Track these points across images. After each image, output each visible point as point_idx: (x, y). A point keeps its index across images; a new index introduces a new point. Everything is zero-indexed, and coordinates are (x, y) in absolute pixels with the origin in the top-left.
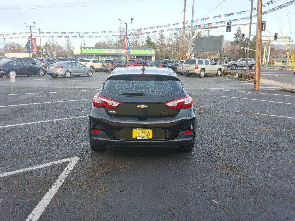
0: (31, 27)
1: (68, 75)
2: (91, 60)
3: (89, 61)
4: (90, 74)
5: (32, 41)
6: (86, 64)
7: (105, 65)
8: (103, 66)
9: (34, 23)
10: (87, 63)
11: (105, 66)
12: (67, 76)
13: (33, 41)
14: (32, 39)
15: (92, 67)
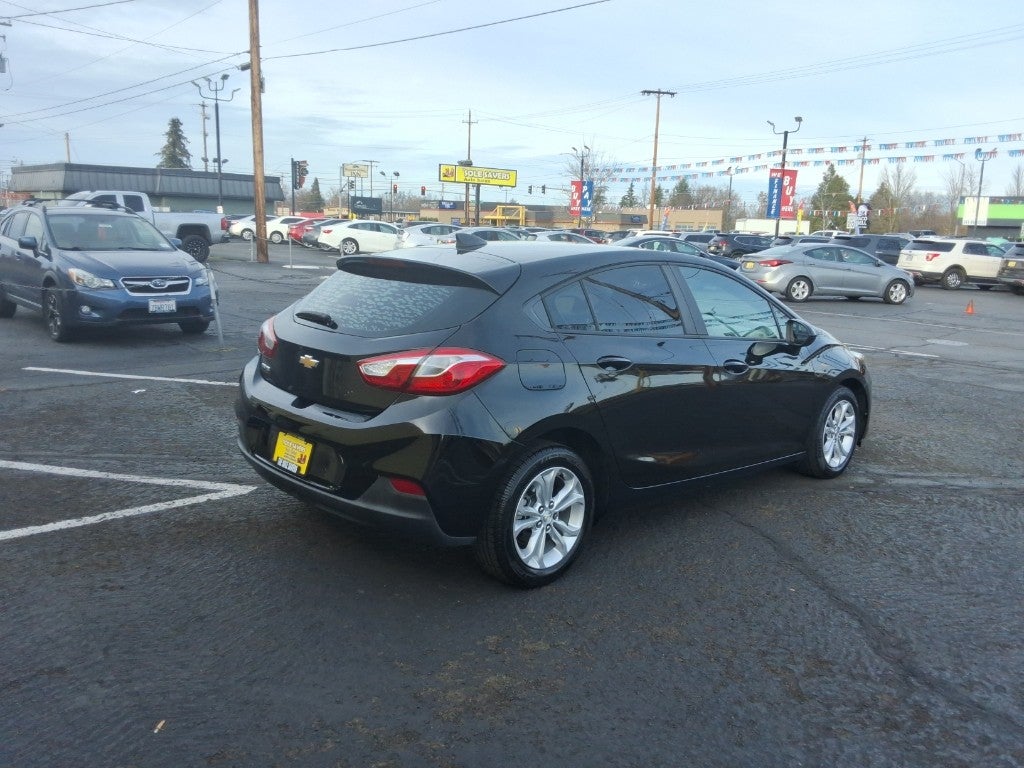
0: (786, 133)
1: (801, 291)
2: (960, 244)
3: (948, 247)
4: (899, 293)
5: (781, 180)
6: (930, 257)
7: (1012, 264)
8: (1004, 269)
9: (799, 119)
10: (936, 255)
11: (1012, 269)
12: (794, 295)
13: (787, 180)
14: (784, 172)
15: (956, 269)
